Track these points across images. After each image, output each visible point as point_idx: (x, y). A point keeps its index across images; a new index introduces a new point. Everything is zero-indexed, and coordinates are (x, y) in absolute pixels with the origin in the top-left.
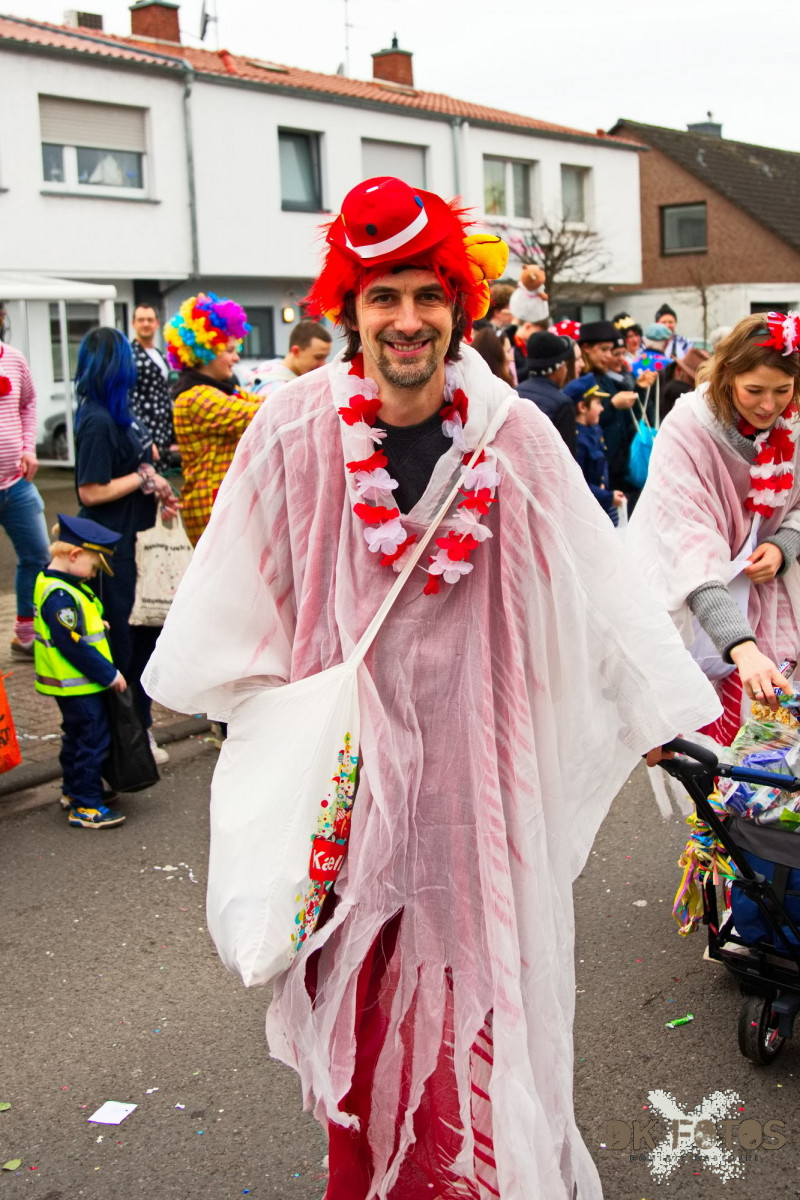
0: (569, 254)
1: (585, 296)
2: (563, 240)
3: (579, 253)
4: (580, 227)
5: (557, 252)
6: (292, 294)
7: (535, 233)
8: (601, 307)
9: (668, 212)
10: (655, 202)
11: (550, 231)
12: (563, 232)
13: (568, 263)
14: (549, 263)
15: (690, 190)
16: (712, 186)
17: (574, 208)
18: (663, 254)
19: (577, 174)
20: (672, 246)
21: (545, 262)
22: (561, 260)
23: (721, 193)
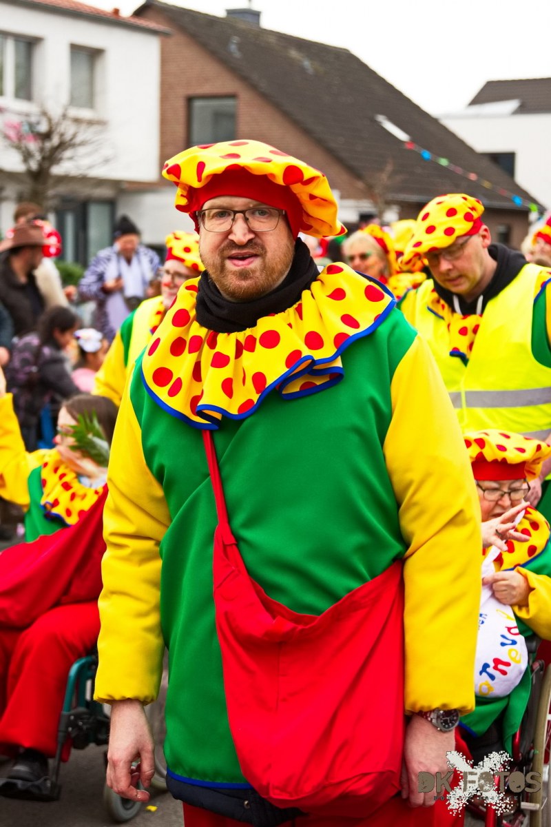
0: (67, 144)
1: (85, 191)
2: (62, 129)
3: (82, 144)
4: (85, 114)
5: (55, 140)
8: (111, 203)
9: (197, 103)
10: (183, 92)
11: (50, 120)
12: (64, 116)
13: (68, 153)
14: (46, 152)
15: (222, 82)
16: (244, 79)
17: (82, 91)
19: (87, 56)
22: (59, 150)
23: (253, 87)
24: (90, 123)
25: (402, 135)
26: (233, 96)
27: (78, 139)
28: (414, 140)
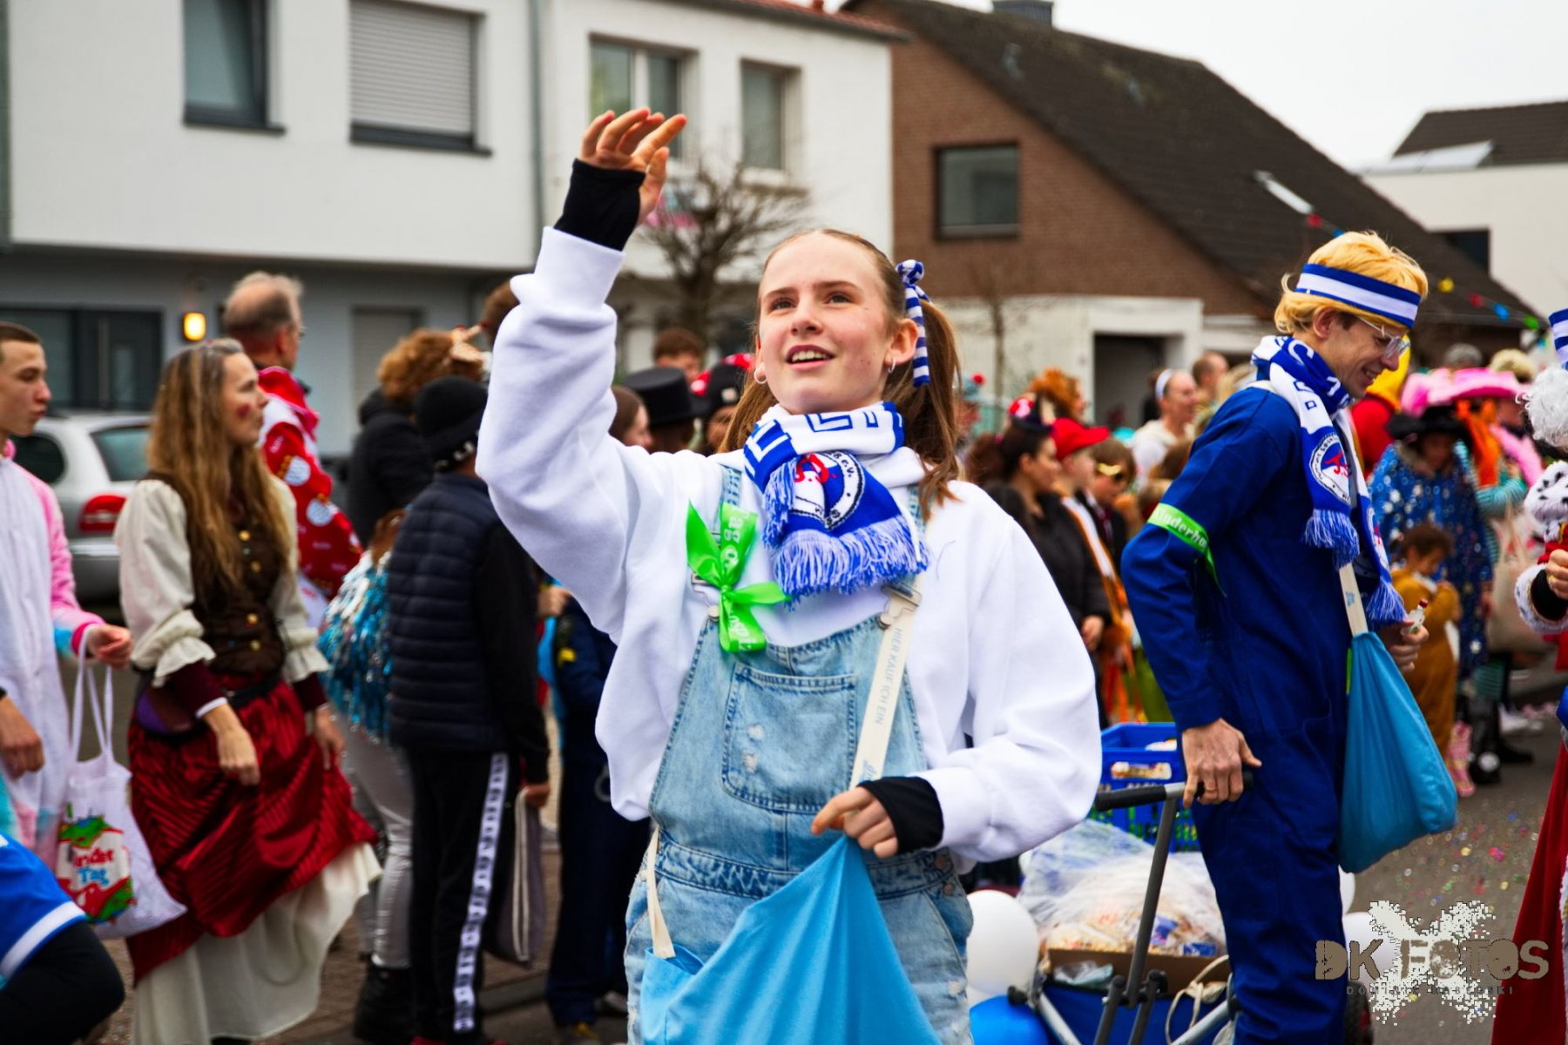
0: (745, 228)
2: (736, 202)
3: (771, 227)
4: (772, 178)
5: (723, 223)
6: (201, 288)
7: (685, 188)
9: (951, 158)
10: (926, 139)
11: (713, 188)
12: (738, 184)
13: (745, 245)
14: (708, 244)
16: (1031, 114)
17: (762, 140)
18: (939, 236)
19: (771, 79)
20: (958, 219)
21: (700, 240)
22: (731, 239)
23: (1047, 128)
24: (782, 193)
25: (1300, 205)
26: (1013, 144)
27: (764, 218)
28: (1318, 213)
